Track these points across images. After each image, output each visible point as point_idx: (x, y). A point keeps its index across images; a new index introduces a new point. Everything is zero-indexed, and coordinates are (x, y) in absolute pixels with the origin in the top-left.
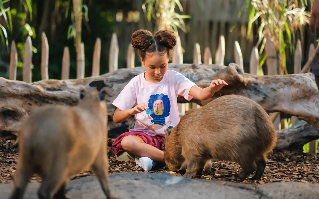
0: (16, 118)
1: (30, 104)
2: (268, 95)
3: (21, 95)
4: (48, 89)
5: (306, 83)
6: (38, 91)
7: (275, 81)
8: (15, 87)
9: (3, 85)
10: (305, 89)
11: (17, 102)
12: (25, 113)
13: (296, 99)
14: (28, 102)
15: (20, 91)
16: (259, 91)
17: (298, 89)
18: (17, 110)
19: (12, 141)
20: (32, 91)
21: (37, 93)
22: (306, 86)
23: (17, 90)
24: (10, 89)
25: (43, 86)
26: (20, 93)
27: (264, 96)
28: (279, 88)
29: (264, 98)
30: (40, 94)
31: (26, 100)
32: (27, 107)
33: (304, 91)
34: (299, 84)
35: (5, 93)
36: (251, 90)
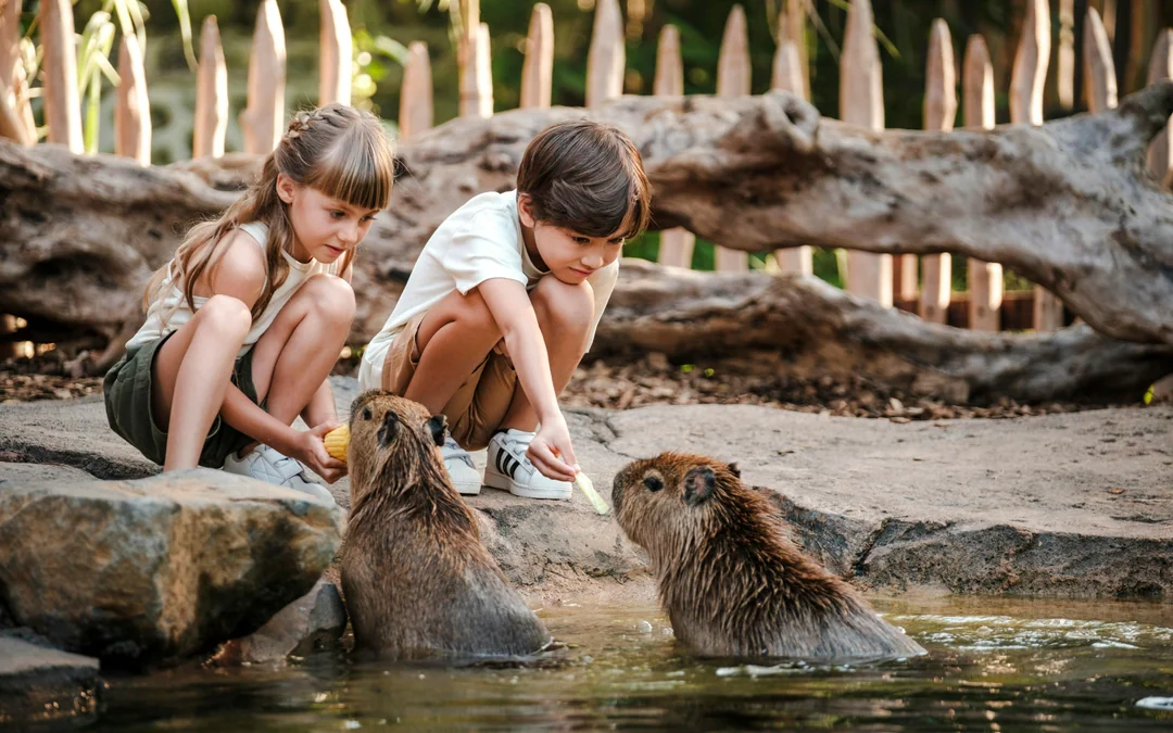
0: (108, 279)
1: (156, 235)
2: (908, 195)
3: (122, 204)
4: (221, 186)
5: (1030, 152)
6: (182, 190)
7: (938, 148)
8: (102, 177)
9: (62, 170)
10: (1028, 173)
11: (108, 228)
12: (137, 264)
13: (1000, 206)
14: (150, 225)
15: (118, 191)
16: (878, 184)
17: (1004, 175)
18: (109, 251)
19: (94, 355)
20: (161, 191)
21: (177, 196)
22: (1030, 165)
23: (110, 189)
24: (86, 183)
25: (205, 176)
26: (118, 196)
27: (892, 200)
28: (946, 173)
29: (894, 206)
30: (189, 200)
31: (140, 219)
32: (146, 243)
33: (1022, 180)
34: (1008, 159)
35: (72, 198)
36: (851, 180)
